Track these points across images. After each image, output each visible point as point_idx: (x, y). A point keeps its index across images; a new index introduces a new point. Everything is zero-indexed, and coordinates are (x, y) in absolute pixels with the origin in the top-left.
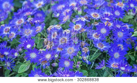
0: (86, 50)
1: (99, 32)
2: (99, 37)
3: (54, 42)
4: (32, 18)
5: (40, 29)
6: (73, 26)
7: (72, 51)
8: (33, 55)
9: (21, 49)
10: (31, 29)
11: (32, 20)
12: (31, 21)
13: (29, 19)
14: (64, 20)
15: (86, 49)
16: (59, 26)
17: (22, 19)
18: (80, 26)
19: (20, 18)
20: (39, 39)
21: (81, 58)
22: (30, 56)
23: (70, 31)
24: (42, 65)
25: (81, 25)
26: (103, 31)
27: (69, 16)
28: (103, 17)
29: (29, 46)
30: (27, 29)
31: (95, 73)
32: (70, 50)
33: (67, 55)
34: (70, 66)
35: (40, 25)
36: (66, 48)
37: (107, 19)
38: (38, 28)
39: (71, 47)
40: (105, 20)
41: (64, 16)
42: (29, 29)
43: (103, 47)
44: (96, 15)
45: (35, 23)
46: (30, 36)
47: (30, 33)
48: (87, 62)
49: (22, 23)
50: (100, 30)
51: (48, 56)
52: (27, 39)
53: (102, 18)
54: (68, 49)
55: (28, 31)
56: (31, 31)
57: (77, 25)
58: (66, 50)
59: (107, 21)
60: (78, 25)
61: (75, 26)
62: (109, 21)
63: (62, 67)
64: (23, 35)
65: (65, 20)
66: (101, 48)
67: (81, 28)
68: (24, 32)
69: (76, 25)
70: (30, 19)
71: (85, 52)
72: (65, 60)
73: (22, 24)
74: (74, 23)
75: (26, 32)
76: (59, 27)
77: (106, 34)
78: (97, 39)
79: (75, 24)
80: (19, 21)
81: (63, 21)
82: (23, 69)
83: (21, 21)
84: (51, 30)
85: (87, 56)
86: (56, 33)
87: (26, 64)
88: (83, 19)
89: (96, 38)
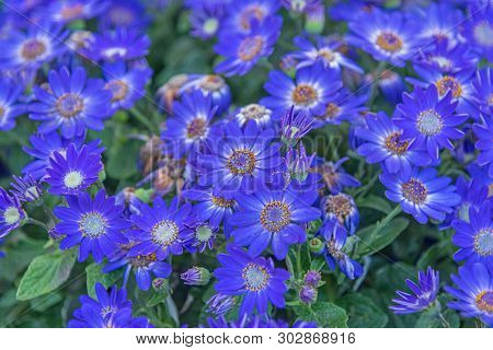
0: (343, 207)
1: (408, 125)
2: (409, 153)
3: (194, 164)
4: (87, 35)
5: (127, 91)
6: (284, 88)
7: (283, 219)
8: (94, 225)
9: (33, 189)
10: (85, 89)
11: (87, 45)
12: (84, 49)
13: (76, 37)
14: (240, 54)
15: (341, 202)
16: (216, 81)
17: (45, 39)
18: (319, 89)
19: (35, 33)
20: (118, 133)
21: (319, 246)
22: (77, 226)
23: (268, 111)
24: (131, 272)
25: (321, 85)
26: (430, 123)
27: (265, 39)
28: (428, 54)
29: (73, 179)
30: (68, 90)
31: (375, 311)
32: (275, 214)
33: (257, 235)
34: (269, 288)
35: (127, 70)
36: (251, 201)
37: (442, 62)
38: (116, 88)
39: (279, 196)
40: (435, 69)
41: (242, 37)
42: (76, 94)
43: (422, 199)
44: (392, 40)
45: (102, 61)
46: (80, 126)
47: (79, 112)
48: (350, 266)
49: (43, 57)
50: (412, 120)
51: (165, 233)
52: (64, 142)
53: (420, 58)
54: (262, 207)
55: (71, 103)
56: (85, 103)
57: (302, 84)
58: (252, 212)
59: (446, 73)
60: (310, 84)
61: (293, 88)
62: (454, 75)
63: (232, 292)
64: (48, 120)
65: (248, 57)
66: (417, 206)
67: (320, 100)
68: (50, 106)
69: (296, 85)
70: (79, 39)
71: (341, 219)
72: (249, 259)
73: (41, 62)
74: (292, 73)
75: (62, 108)
76: (215, 86)
77: (442, 137)
78: (401, 161)
79: (295, 81)
80: (31, 45)
81: (235, 58)
82: (42, 280)
83: (38, 49)
84: (177, 98)
85: (349, 240)
86: (202, 116)
87: (58, 256)
88: (333, 59)
89: (396, 156)
